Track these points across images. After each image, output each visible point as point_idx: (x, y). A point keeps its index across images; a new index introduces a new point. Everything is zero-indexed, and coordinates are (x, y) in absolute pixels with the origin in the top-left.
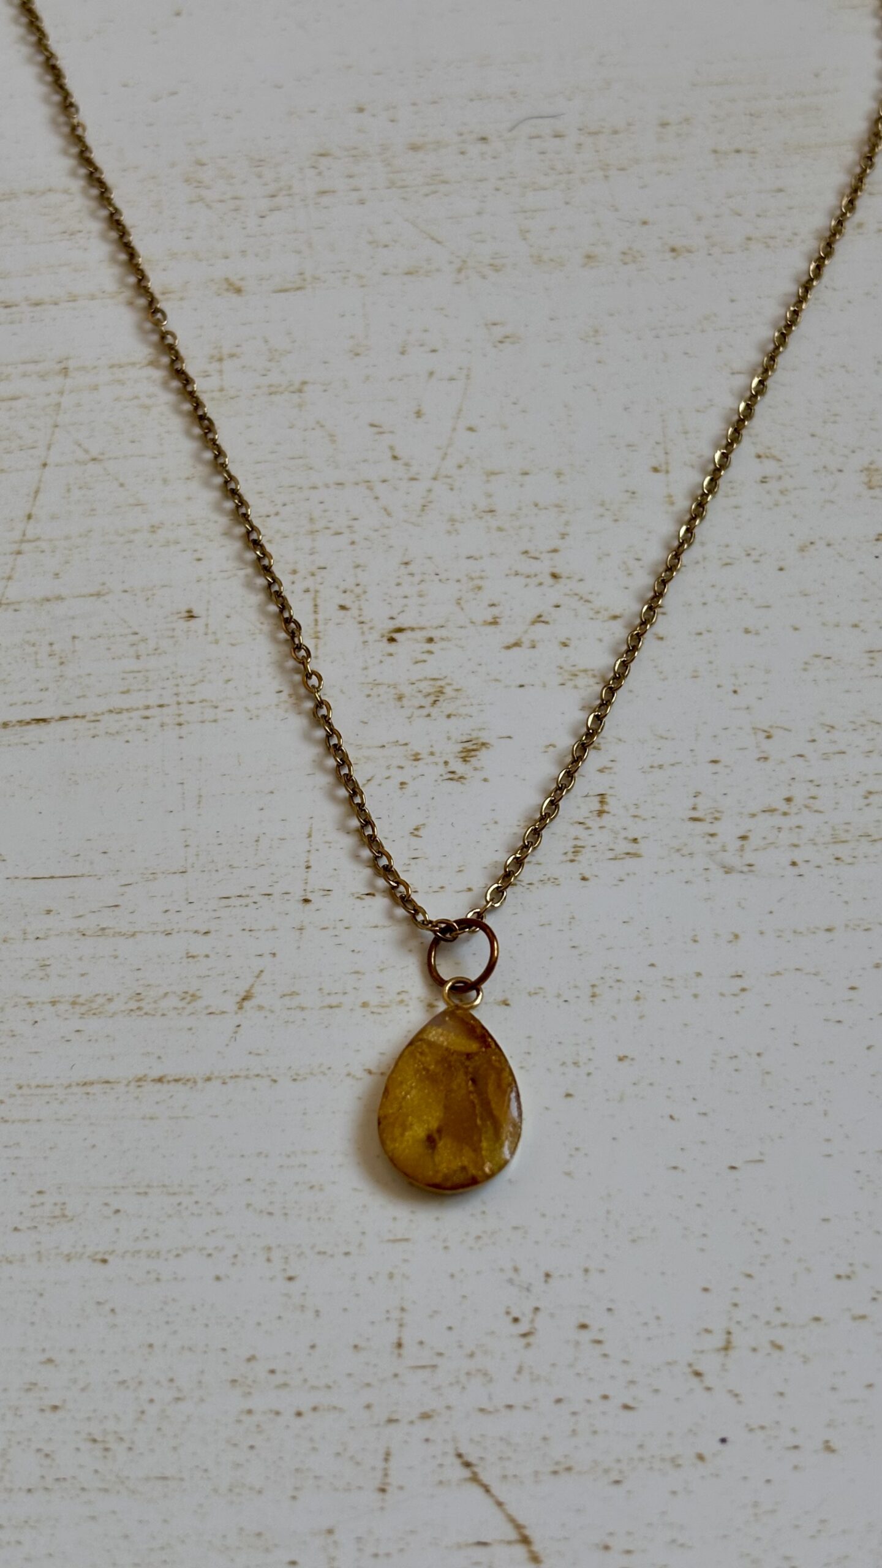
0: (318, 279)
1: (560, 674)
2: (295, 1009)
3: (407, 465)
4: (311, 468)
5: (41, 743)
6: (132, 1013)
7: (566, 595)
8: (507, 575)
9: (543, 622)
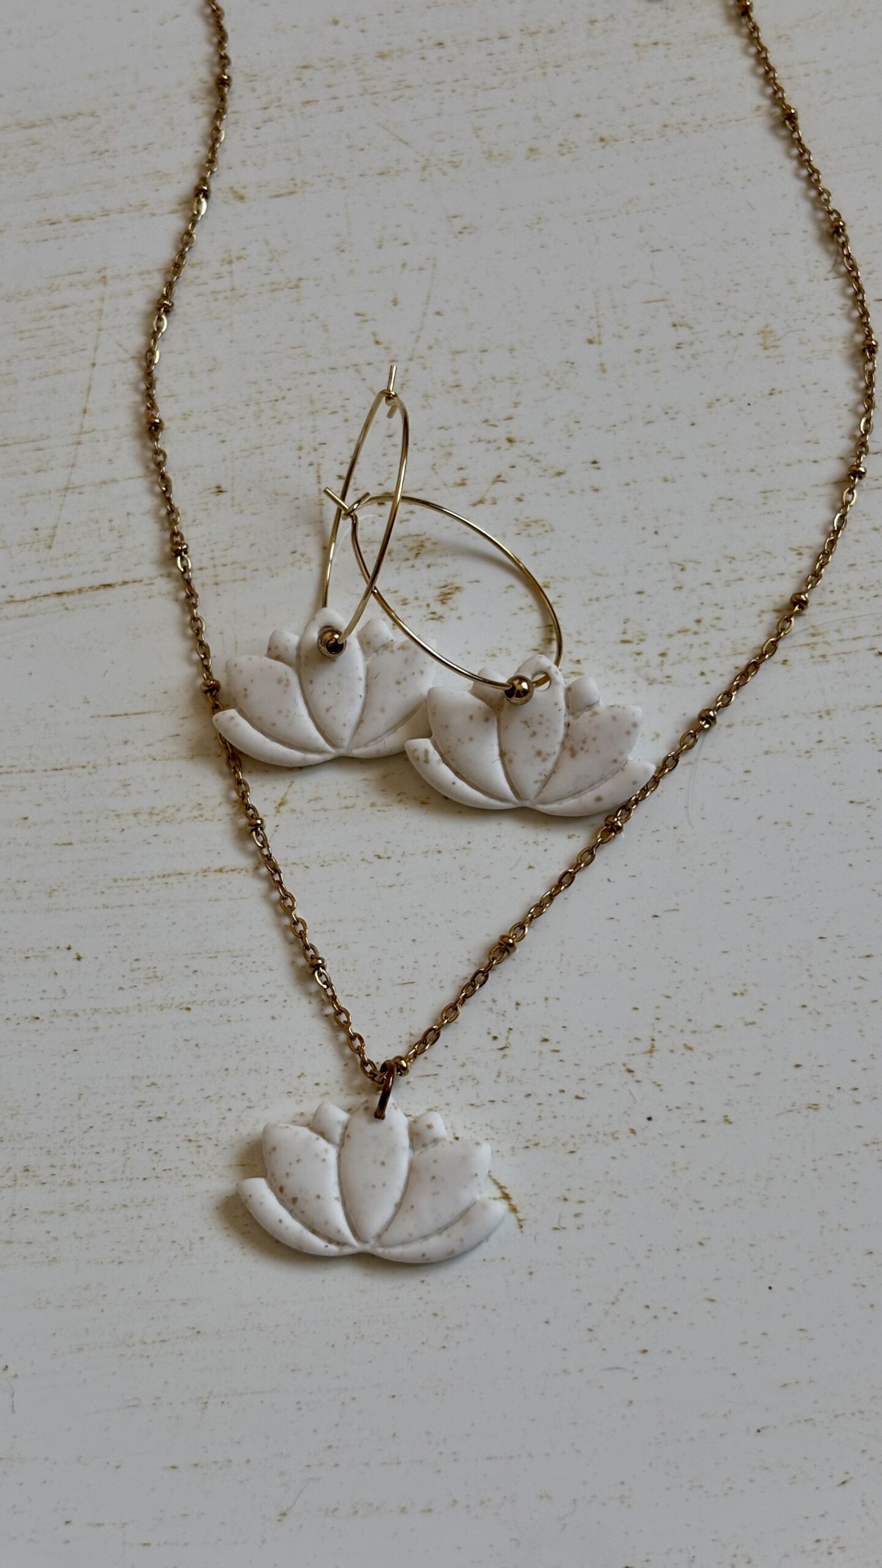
0: (307, 183)
1: (516, 525)
2: (320, 810)
3: (387, 348)
4: (309, 356)
5: (108, 604)
6: (195, 820)
7: (521, 457)
8: (472, 442)
9: (502, 481)
